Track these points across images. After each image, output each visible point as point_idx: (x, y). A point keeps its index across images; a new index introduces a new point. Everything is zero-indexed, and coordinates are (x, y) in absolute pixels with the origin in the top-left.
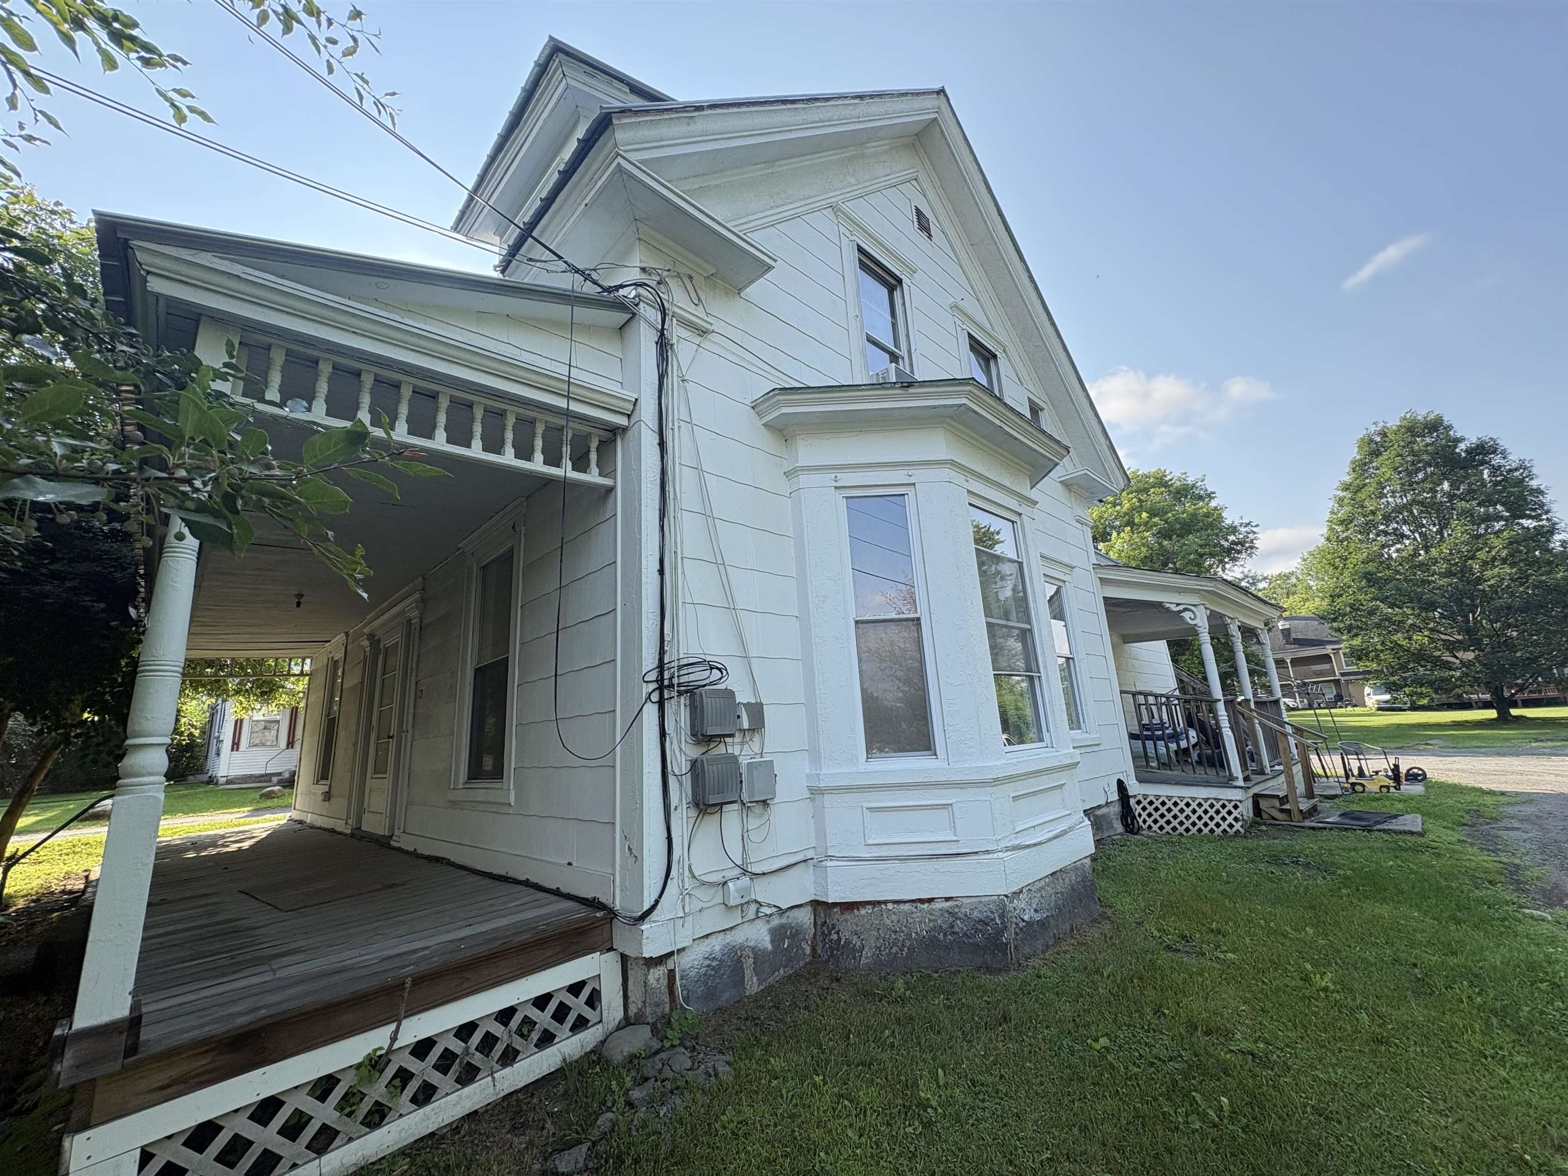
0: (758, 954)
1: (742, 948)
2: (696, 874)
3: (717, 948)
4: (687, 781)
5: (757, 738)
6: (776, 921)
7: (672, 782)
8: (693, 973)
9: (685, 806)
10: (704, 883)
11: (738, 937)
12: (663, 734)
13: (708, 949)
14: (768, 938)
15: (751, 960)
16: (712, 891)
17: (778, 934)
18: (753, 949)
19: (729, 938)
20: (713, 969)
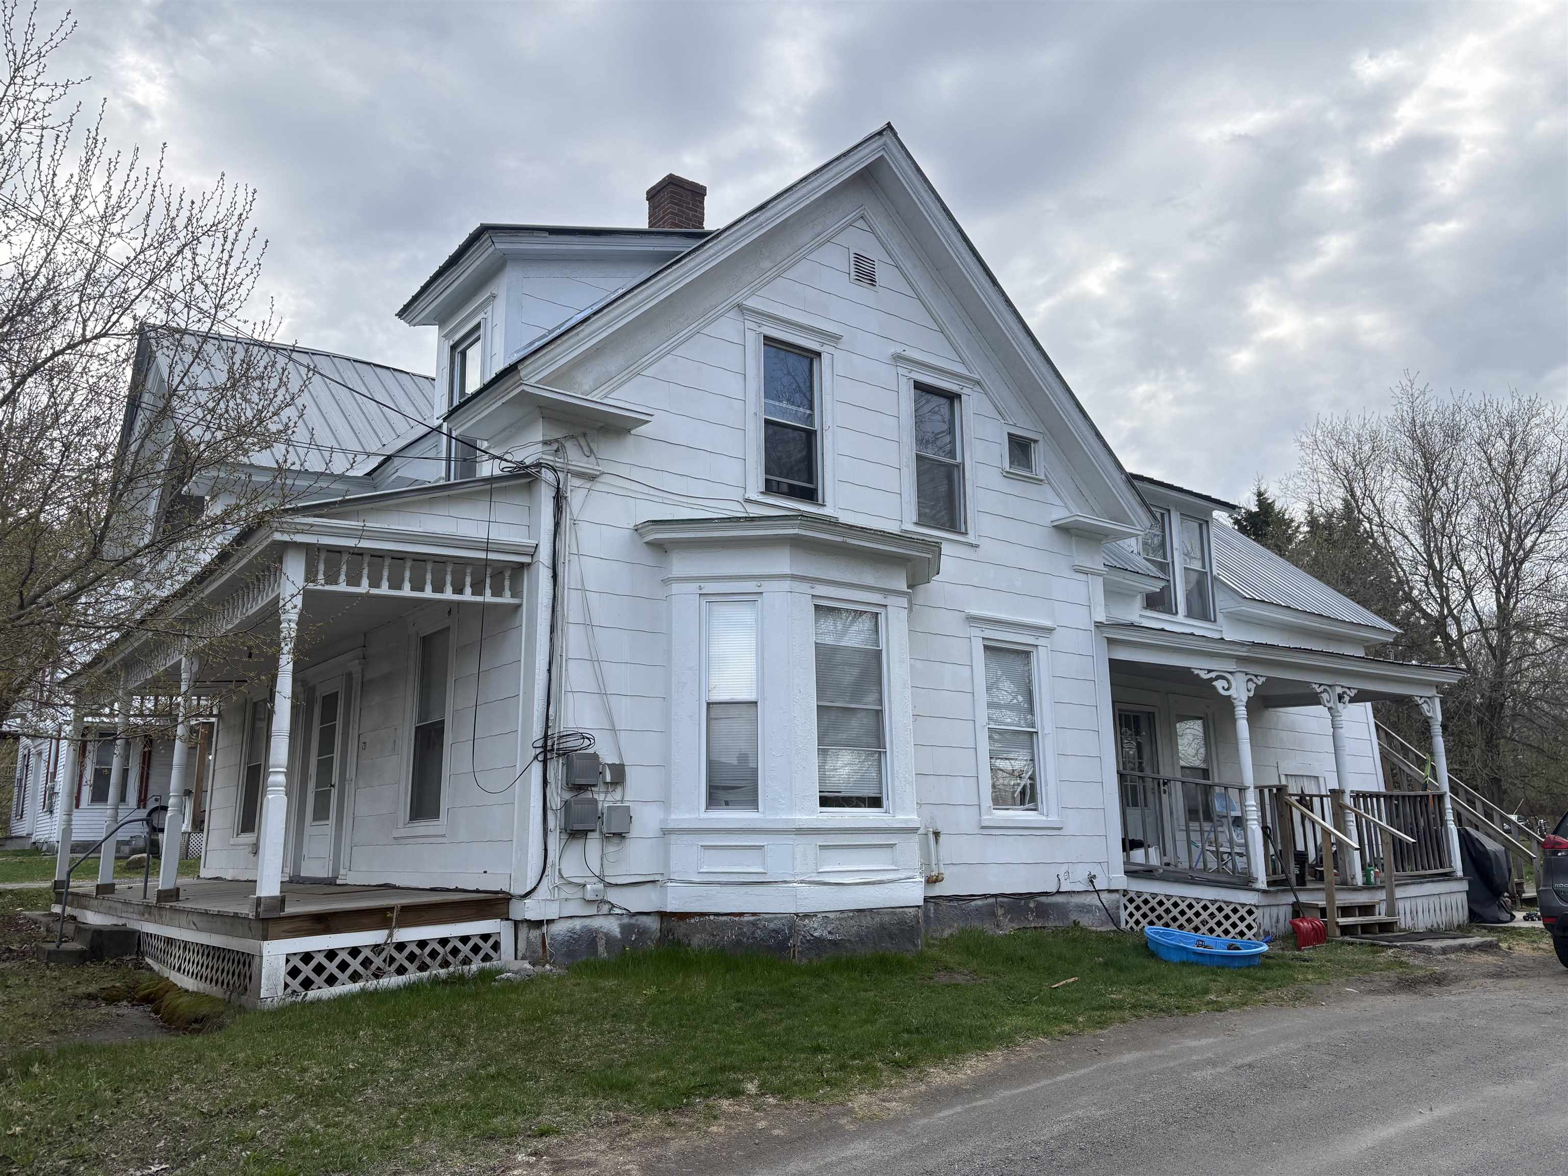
0: (609, 938)
1: (597, 931)
2: (565, 876)
3: (578, 927)
4: (561, 815)
5: (619, 789)
6: (626, 920)
7: (550, 814)
8: (559, 938)
9: (558, 831)
10: (571, 883)
11: (596, 923)
12: (545, 782)
13: (571, 926)
14: (618, 930)
15: (604, 942)
16: (576, 889)
17: (626, 929)
18: (606, 934)
19: (587, 922)
20: (574, 939)
